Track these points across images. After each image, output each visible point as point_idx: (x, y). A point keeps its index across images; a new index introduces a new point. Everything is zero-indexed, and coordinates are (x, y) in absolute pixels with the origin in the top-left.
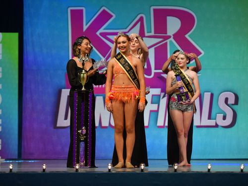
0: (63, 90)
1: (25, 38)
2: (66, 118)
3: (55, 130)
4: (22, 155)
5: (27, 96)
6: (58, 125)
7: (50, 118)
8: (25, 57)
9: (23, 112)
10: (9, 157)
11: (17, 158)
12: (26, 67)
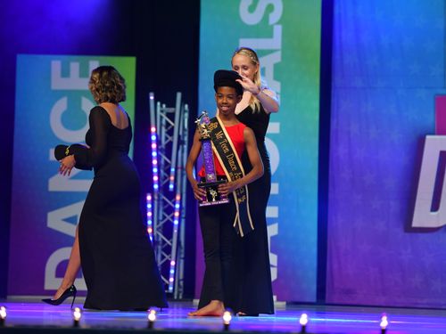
0: (428, 137)
1: (337, 11)
2: (435, 207)
3: (407, 234)
4: (327, 295)
5: (339, 151)
6: (415, 224)
7: (395, 206)
8: (336, 57)
9: (331, 189)
10: (297, 298)
11: (314, 300)
12: (337, 80)
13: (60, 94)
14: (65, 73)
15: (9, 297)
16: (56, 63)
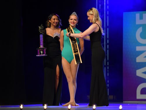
13: (139, 26)
14: (141, 18)
15: (124, 102)
16: (138, 15)
